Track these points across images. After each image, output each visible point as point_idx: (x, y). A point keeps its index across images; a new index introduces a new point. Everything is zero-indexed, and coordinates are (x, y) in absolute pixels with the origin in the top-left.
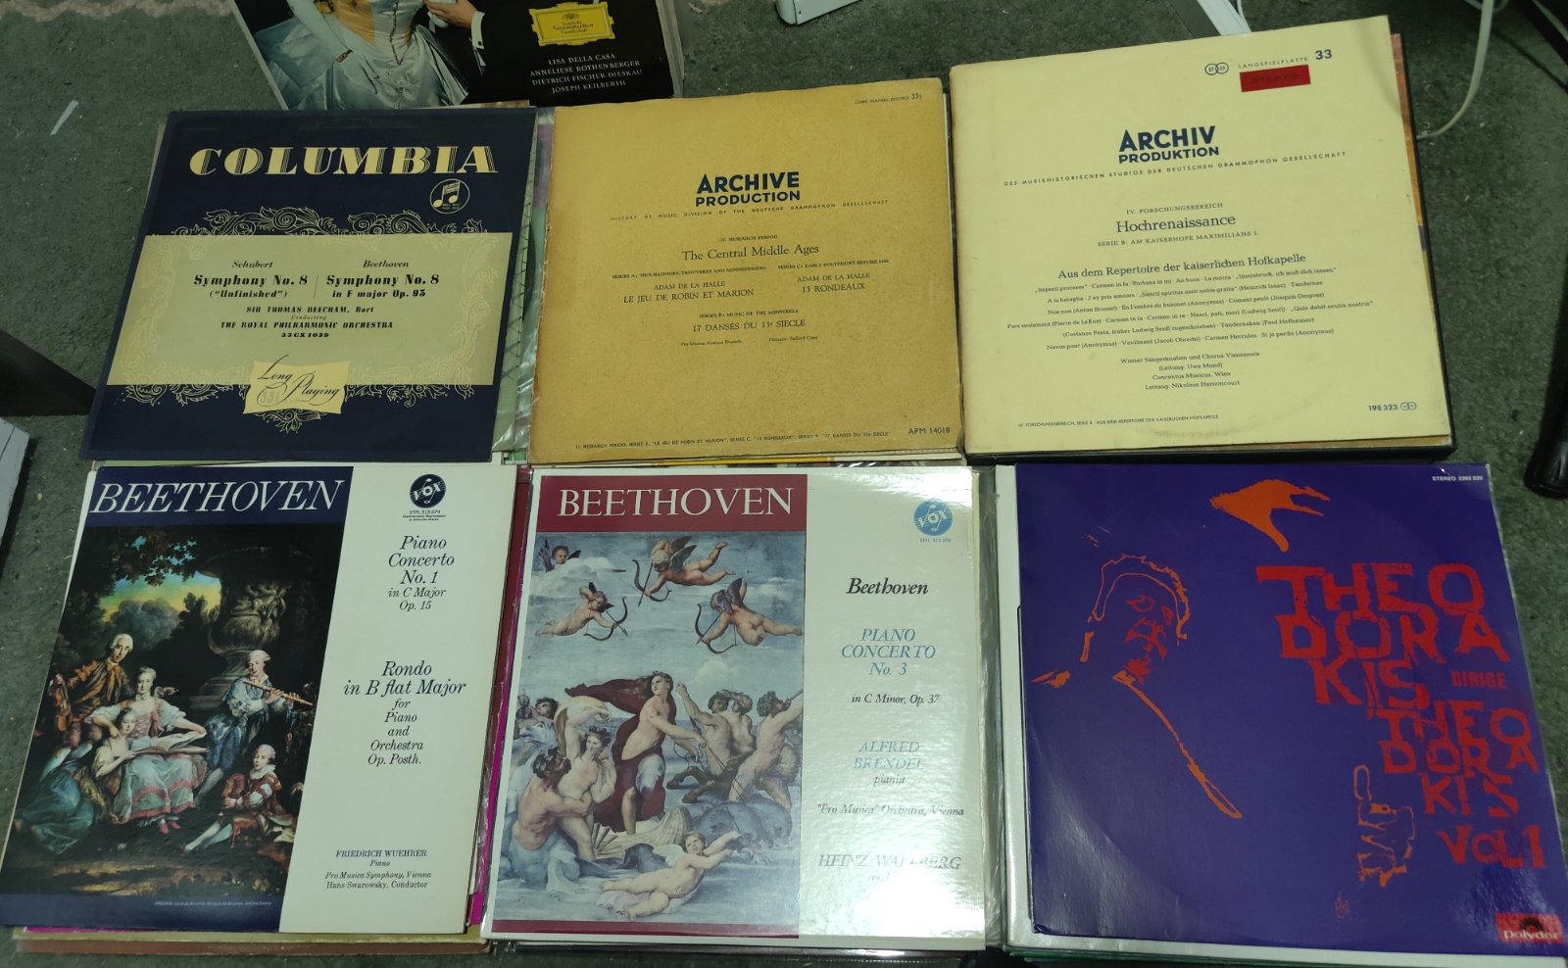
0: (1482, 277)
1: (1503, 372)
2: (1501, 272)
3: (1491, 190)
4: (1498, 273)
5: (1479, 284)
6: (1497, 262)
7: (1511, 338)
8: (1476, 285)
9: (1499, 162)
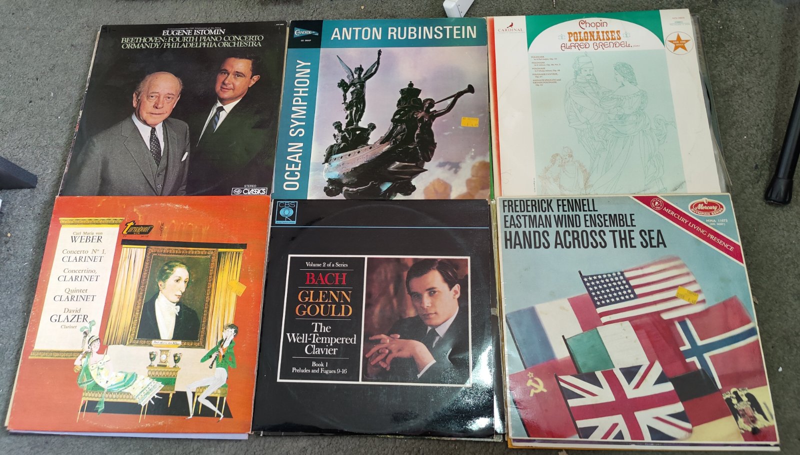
0: (741, 97)
1: (752, 146)
2: (750, 95)
3: (744, 54)
4: (749, 96)
5: (740, 101)
6: (748, 90)
7: (756, 128)
8: (738, 102)
9: (748, 39)
